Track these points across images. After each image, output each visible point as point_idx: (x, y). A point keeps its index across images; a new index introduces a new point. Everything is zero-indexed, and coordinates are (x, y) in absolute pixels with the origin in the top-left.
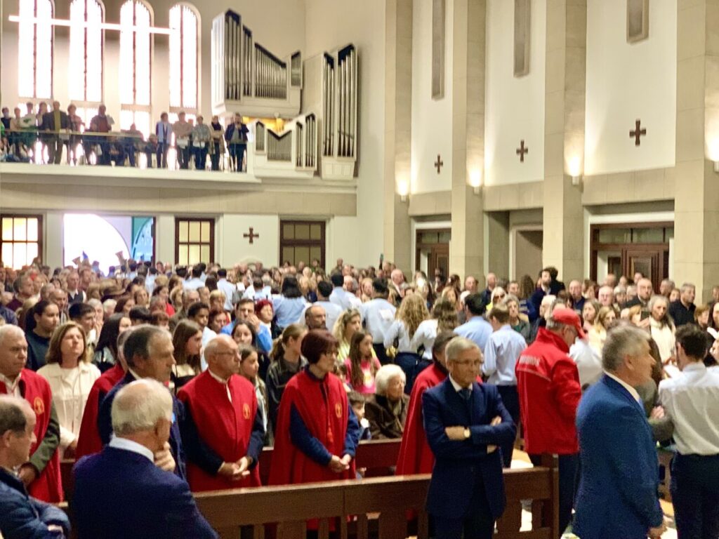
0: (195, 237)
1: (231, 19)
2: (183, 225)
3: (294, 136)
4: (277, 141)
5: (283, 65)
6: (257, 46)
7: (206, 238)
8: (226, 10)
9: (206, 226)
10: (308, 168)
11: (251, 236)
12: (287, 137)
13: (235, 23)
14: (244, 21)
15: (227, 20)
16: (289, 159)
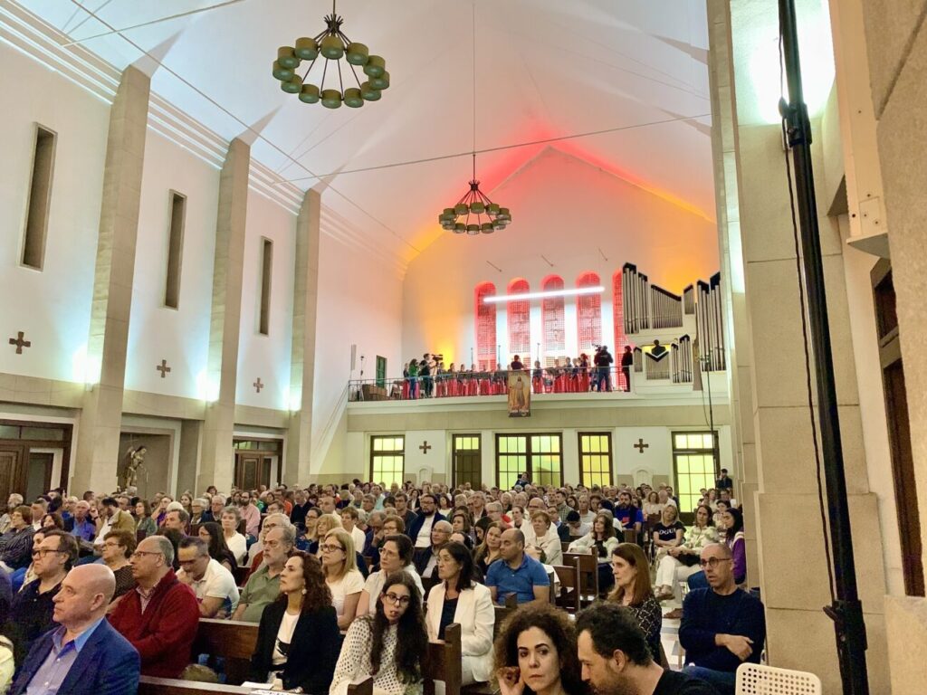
0: (595, 449)
1: (628, 270)
2: (585, 439)
3: (670, 356)
4: (655, 362)
5: (679, 299)
6: (653, 287)
7: (605, 449)
8: (624, 264)
9: (605, 439)
10: (685, 383)
11: (641, 446)
12: (665, 358)
13: (632, 272)
14: (638, 270)
15: (624, 272)
16: (669, 378)
